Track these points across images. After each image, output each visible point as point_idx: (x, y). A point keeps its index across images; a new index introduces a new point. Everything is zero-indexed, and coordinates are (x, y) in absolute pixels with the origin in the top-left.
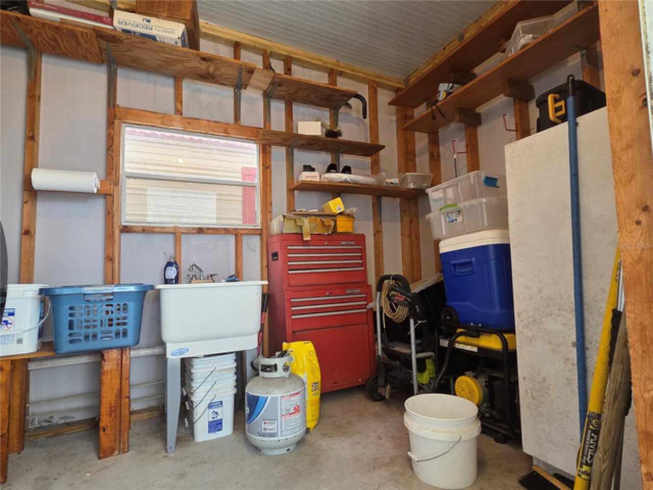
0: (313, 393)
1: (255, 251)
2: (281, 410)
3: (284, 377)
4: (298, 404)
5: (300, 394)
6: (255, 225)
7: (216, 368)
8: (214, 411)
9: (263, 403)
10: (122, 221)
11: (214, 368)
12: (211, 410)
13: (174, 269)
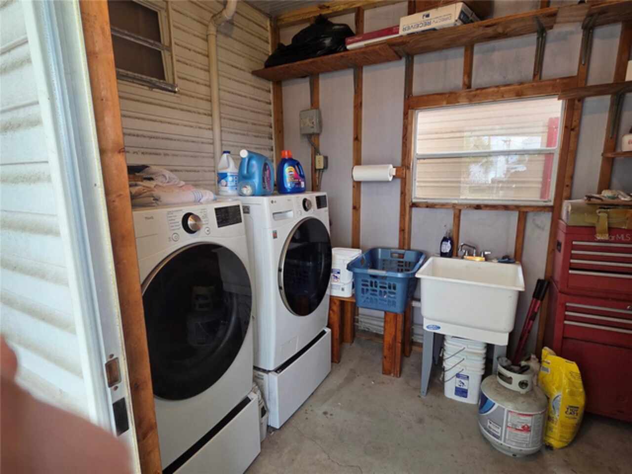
0: (567, 416)
1: (543, 229)
2: (507, 422)
3: (519, 392)
4: (529, 425)
5: (534, 417)
6: (546, 200)
7: (464, 348)
8: (460, 381)
9: (492, 405)
10: (413, 197)
11: (463, 348)
12: (458, 379)
13: (449, 244)
